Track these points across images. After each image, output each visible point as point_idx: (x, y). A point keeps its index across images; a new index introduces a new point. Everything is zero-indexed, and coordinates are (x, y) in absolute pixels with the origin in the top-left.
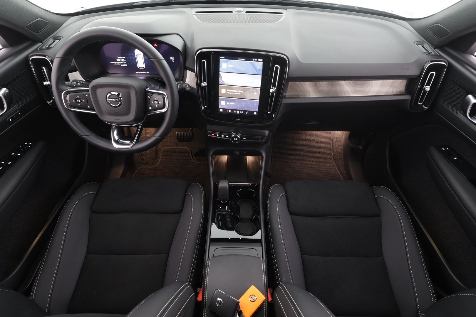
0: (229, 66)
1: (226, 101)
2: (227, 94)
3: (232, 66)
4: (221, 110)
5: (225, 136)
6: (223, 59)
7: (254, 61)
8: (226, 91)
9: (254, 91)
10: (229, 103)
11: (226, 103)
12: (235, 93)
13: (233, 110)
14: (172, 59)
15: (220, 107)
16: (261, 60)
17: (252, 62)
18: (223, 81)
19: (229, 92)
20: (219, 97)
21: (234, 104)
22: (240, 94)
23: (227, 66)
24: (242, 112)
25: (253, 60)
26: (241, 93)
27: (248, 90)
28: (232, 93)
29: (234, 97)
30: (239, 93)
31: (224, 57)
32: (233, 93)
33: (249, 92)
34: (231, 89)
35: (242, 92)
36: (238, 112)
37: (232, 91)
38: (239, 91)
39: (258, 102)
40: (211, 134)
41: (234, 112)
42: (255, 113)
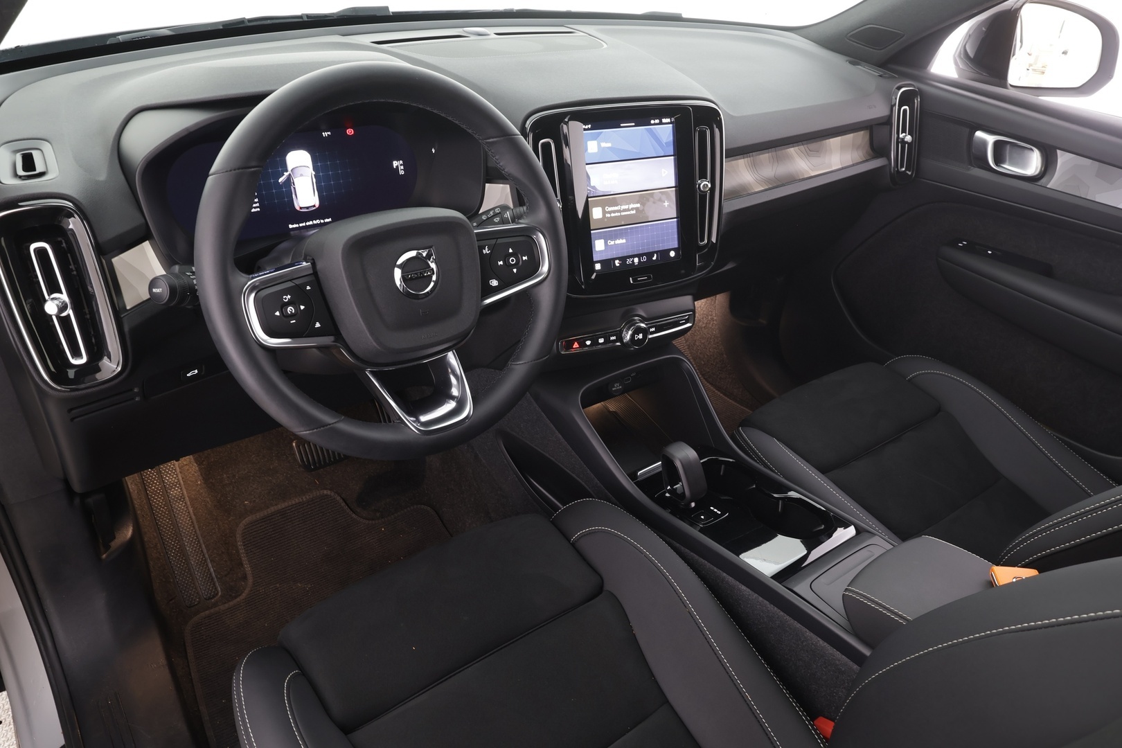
0: (604, 145)
1: (606, 238)
2: (606, 220)
3: (609, 145)
4: (598, 267)
5: (607, 340)
6: (588, 129)
7: (654, 124)
8: (604, 212)
9: (664, 197)
10: (612, 243)
11: (606, 243)
12: (623, 214)
13: (623, 259)
14: (397, 167)
15: (595, 258)
16: (668, 120)
17: (650, 128)
18: (594, 187)
19: (610, 212)
20: (592, 232)
21: (624, 241)
22: (634, 212)
23: (599, 145)
24: (644, 259)
25: (652, 122)
26: (637, 209)
27: (651, 199)
28: (617, 214)
29: (623, 223)
30: (632, 209)
31: (590, 126)
32: (619, 214)
33: (654, 203)
34: (614, 203)
35: (638, 205)
36: (636, 260)
37: (616, 208)
38: (632, 206)
39: (676, 224)
40: (569, 345)
41: (628, 262)
42: (672, 254)
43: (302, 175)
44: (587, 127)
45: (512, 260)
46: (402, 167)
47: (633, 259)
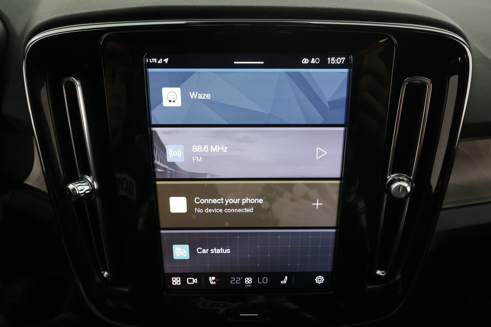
0: (193, 95)
1: (194, 243)
2: (194, 217)
3: (208, 96)
6: (163, 66)
7: (309, 66)
8: (191, 205)
9: (313, 194)
10: (205, 251)
11: (192, 251)
12: (229, 211)
13: (222, 276)
15: (168, 268)
16: (341, 60)
17: (299, 73)
18: (173, 165)
19: (203, 206)
20: (162, 232)
21: (228, 251)
22: (250, 210)
23: (185, 97)
24: (265, 280)
25: (305, 61)
26: (256, 206)
27: (288, 195)
28: (216, 210)
29: (227, 225)
30: (248, 205)
31: (167, 61)
32: (221, 211)
33: (293, 200)
34: (213, 192)
35: (261, 201)
36: (248, 281)
37: (215, 201)
38: (245, 201)
39: (333, 237)
41: (232, 282)
42: (320, 280)
44: (161, 61)
47: (242, 278)
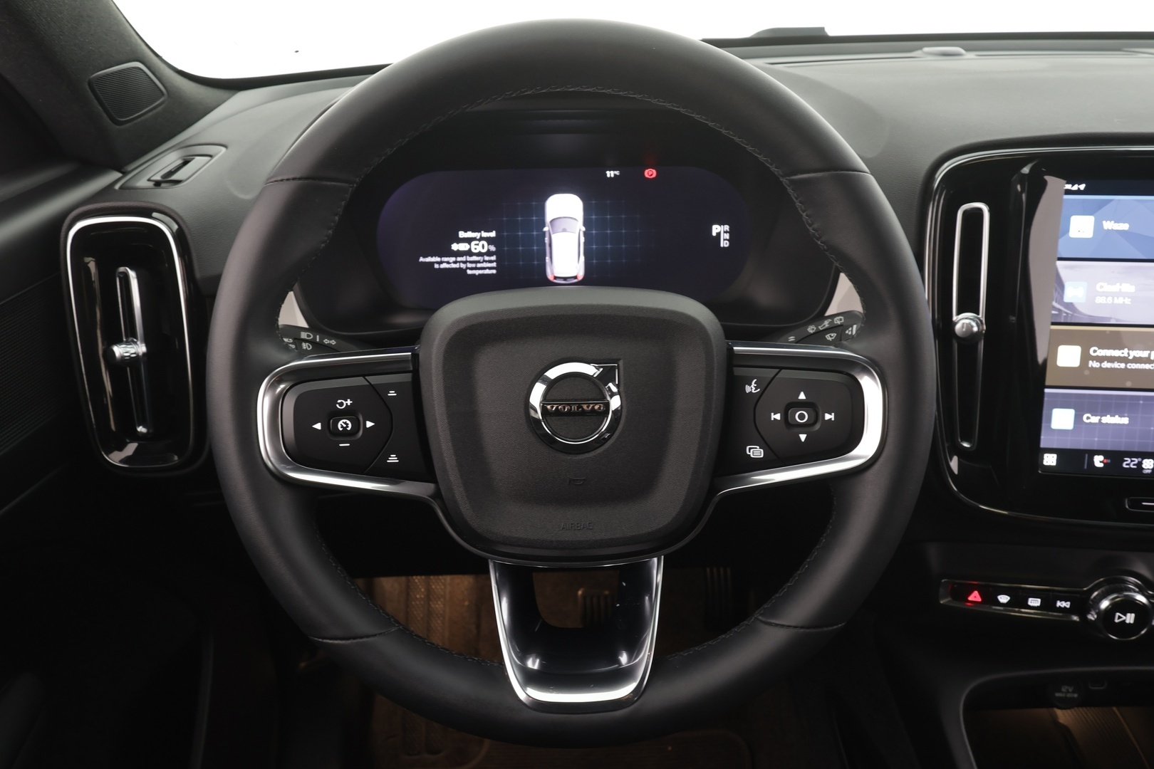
0: (1108, 225)
1: (1081, 407)
2: (1087, 372)
3: (1124, 227)
4: (1050, 460)
5: (1048, 605)
6: (1078, 192)
8: (1085, 357)
10: (1095, 419)
11: (1078, 418)
12: (1133, 366)
13: (1115, 457)
14: (719, 234)
15: (1045, 442)
18: (1070, 306)
19: (1100, 359)
20: (1047, 391)
21: (1125, 421)
23: (1098, 226)
28: (1116, 365)
29: (1129, 385)
31: (1082, 187)
32: (1122, 366)
34: (1115, 342)
36: (1148, 464)
37: (1116, 353)
40: (962, 594)
41: (1127, 465)
43: (564, 230)
44: (1075, 187)
45: (802, 416)
46: (727, 236)
47: (1140, 459)
